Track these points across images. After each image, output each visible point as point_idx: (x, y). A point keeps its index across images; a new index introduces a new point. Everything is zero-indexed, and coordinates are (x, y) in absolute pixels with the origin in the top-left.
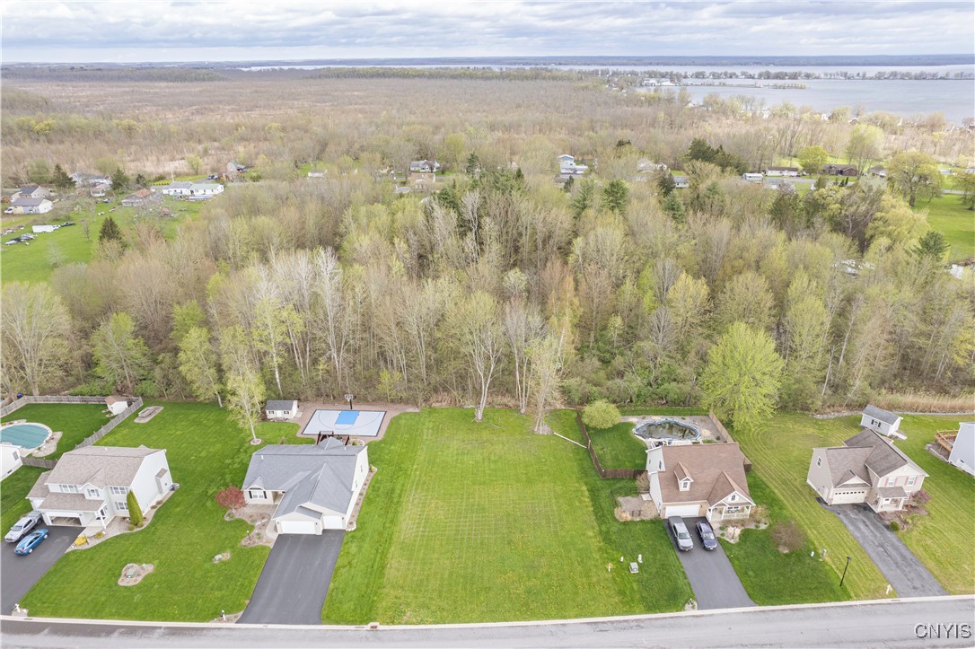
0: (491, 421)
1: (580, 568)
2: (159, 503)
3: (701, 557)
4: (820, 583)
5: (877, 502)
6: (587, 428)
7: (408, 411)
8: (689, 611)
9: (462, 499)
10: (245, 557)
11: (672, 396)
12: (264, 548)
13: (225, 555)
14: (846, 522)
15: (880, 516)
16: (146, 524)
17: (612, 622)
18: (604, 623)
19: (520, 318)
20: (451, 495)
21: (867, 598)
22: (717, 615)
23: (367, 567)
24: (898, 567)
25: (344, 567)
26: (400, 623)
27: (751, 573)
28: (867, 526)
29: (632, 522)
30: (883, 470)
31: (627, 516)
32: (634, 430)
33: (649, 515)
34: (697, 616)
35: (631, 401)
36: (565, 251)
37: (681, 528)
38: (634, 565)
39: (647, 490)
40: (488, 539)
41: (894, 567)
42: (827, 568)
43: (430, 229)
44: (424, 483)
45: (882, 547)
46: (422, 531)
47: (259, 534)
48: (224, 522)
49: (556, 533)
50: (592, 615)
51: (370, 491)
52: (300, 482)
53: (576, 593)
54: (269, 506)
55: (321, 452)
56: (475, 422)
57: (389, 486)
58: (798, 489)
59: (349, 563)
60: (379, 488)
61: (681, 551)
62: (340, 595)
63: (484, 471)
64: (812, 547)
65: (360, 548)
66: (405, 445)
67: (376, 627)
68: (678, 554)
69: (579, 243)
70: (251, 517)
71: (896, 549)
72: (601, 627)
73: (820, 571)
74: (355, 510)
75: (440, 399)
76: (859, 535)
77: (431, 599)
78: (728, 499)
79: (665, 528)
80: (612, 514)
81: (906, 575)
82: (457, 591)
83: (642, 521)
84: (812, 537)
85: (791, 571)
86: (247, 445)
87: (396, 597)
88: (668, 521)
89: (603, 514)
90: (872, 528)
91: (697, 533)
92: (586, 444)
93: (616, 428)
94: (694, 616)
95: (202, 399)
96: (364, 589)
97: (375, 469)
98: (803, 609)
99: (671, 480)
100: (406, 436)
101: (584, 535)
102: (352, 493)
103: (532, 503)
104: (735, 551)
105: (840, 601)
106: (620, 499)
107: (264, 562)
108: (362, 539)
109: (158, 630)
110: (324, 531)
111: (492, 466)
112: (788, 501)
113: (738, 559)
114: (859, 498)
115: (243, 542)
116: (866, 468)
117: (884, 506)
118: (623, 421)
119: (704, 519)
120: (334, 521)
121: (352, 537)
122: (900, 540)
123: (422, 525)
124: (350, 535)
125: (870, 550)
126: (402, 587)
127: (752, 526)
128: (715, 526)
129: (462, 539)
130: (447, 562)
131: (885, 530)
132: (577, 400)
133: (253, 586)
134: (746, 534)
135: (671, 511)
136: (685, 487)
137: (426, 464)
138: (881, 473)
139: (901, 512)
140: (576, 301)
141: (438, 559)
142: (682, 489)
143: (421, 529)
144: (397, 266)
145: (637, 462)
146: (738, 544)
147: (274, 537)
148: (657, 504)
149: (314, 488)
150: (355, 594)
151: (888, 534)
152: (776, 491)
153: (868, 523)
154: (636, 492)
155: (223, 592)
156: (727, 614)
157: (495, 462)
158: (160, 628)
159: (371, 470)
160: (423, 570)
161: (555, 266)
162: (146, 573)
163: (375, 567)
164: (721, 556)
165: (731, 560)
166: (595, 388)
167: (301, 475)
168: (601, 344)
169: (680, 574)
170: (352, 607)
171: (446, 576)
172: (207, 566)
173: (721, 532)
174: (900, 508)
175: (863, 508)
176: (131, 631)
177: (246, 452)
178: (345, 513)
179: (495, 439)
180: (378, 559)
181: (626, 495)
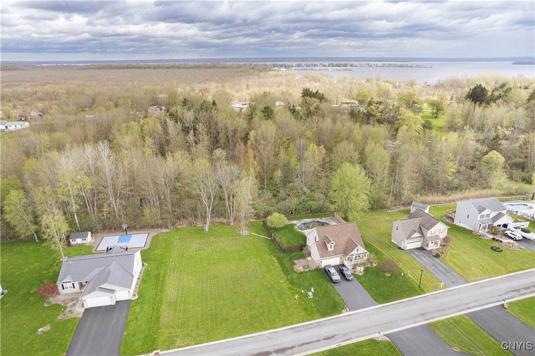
0: (214, 232)
1: (279, 300)
3: (345, 284)
4: (409, 287)
5: (427, 245)
6: (271, 229)
7: (162, 231)
8: (345, 313)
9: (203, 273)
10: (60, 327)
11: (314, 207)
12: (74, 318)
13: (45, 327)
14: (415, 257)
15: (430, 252)
17: (303, 326)
18: (298, 327)
20: (196, 272)
21: (432, 291)
22: (360, 312)
23: (148, 318)
24: (443, 274)
25: (133, 321)
26: (174, 348)
27: (373, 289)
29: (304, 272)
30: (429, 227)
31: (301, 269)
32: (296, 227)
33: (313, 267)
34: (350, 315)
35: (292, 213)
36: (246, 139)
37: (333, 271)
38: (310, 293)
39: (310, 255)
40: (222, 292)
41: (442, 274)
42: (411, 280)
44: (178, 268)
45: (434, 266)
46: (181, 294)
47: (70, 311)
48: (44, 308)
49: (262, 284)
50: (291, 324)
51: (144, 276)
53: (280, 314)
54: (77, 293)
56: (204, 233)
57: (156, 272)
58: (388, 245)
59: (136, 318)
60: (150, 274)
61: (334, 283)
62: (132, 338)
63: (214, 258)
64: (401, 271)
65: (142, 309)
66: (163, 250)
67: (158, 353)
70: (63, 301)
71: (441, 265)
72: (298, 330)
73: (408, 282)
74: (136, 287)
75: (181, 223)
76: (422, 262)
77: (192, 330)
78: (355, 252)
79: (325, 272)
80: (293, 269)
81: (448, 277)
82: (208, 324)
83: (310, 271)
84: (400, 266)
85: (394, 285)
86: (58, 261)
87: (169, 333)
88: (324, 269)
89: (287, 271)
90: (427, 258)
91: (341, 273)
92: (271, 237)
93: (286, 227)
94: (348, 315)
95: (23, 236)
96: (147, 332)
97: (146, 264)
98: (403, 302)
99: (323, 246)
100: (164, 245)
101: (278, 282)
102: (133, 276)
103: (245, 270)
104: (363, 279)
105: (421, 295)
106: (295, 261)
107: (75, 327)
108: (143, 303)
110: (117, 302)
111: (218, 254)
112: (384, 251)
113: (365, 282)
114: (418, 245)
115: (59, 318)
116: (421, 227)
117: (431, 247)
118: (289, 223)
119: (343, 265)
120: (124, 294)
122: (442, 262)
123: (181, 290)
124: (135, 302)
125: (429, 268)
126: (173, 327)
127: (369, 265)
128: (350, 268)
129: (207, 295)
130: (199, 309)
131: (434, 257)
132: (262, 215)
133: (68, 344)
134: (366, 270)
135: (325, 263)
136: (331, 248)
137: (178, 258)
138: (428, 229)
139: (439, 248)
140: (255, 163)
141: (193, 308)
142: (329, 249)
143: (180, 293)
144: (148, 151)
145: (300, 242)
146: (364, 275)
147: (82, 310)
148: (316, 260)
149: (108, 276)
150: (142, 336)
151: (436, 259)
152: (377, 247)
153: (425, 256)
154: (303, 257)
155: (46, 351)
156: (365, 311)
157: (220, 252)
159: (143, 265)
160: (185, 315)
161: (241, 146)
163: (153, 318)
164: (356, 283)
165: (361, 284)
166: (271, 208)
167: (98, 270)
168: (270, 186)
169: (336, 295)
170: (141, 344)
171: (199, 317)
172: (32, 337)
173: (354, 270)
175: (421, 249)
177: (57, 265)
178: (130, 288)
179: (218, 240)
180: (154, 313)
181: (299, 259)
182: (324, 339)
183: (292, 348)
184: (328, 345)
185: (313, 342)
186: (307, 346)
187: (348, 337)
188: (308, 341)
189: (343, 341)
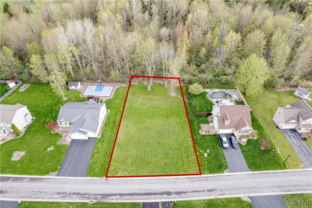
0: (154, 90)
1: (185, 155)
2: (27, 126)
3: (231, 150)
4: (276, 162)
5: (300, 129)
6: (190, 94)
7: (122, 86)
8: (226, 173)
9: (141, 124)
10: (59, 149)
11: (223, 81)
12: (66, 145)
13: (51, 148)
14: (287, 136)
15: (300, 135)
16: (22, 135)
17: (196, 178)
18: (193, 178)
19: (166, 49)
20: (137, 122)
21: (293, 168)
22: (236, 175)
23: (105, 153)
24: (305, 156)
25: (96, 153)
27: (250, 158)
28: (295, 138)
29: (206, 135)
30: (306, 118)
31: (204, 133)
32: (208, 95)
33: (212, 133)
34: (229, 176)
35: (207, 83)
36: (184, 18)
37: (225, 139)
38: (206, 155)
39: (212, 122)
40: (151, 142)
41: (304, 156)
42: (279, 156)
43: (131, 9)
44: (127, 117)
45: (300, 147)
46: (126, 138)
47: (64, 139)
48: (51, 134)
49: (177, 140)
51: (107, 121)
52: (79, 119)
53: (183, 165)
54: (68, 127)
55: (87, 106)
56: (147, 91)
57: (114, 118)
58: (269, 122)
59: (98, 152)
60: (110, 119)
61: (224, 148)
62: (94, 165)
63: (150, 112)
64: (273, 147)
65: (102, 145)
66: (121, 100)
68: (223, 149)
69: (190, 16)
70: (61, 132)
71: (305, 148)
72: (192, 179)
73: (276, 157)
74: (100, 129)
75: (134, 81)
76: (291, 142)
77: (128, 167)
78: (244, 128)
79: (218, 138)
80: (198, 132)
81: (308, 159)
82: (138, 164)
83: (210, 135)
84: (274, 143)
85: (265, 157)
86: (61, 100)
87: (115, 166)
88: (219, 135)
89: (193, 132)
90: (297, 139)
91: (230, 140)
92: (189, 101)
93: (201, 94)
94: (227, 175)
95: (43, 82)
96: (103, 162)
97: (109, 111)
98: (268, 173)
99: (222, 120)
100: (122, 97)
101: (187, 140)
102: (99, 123)
103: (168, 126)
104: (244, 148)
105: (282, 169)
106: (202, 125)
107: (66, 151)
108: (103, 141)
109: (26, 179)
110: (89, 138)
111: (154, 110)
112: (265, 127)
113: (245, 152)
114: (293, 127)
115: (58, 143)
116: (298, 116)
117: (303, 131)
118: (204, 91)
119: (233, 135)
120: (92, 135)
121: (99, 140)
122: (307, 144)
123: (126, 135)
124: (98, 140)
125: (295, 149)
126: (118, 162)
127: (251, 138)
128: (237, 138)
129: (141, 141)
130: (135, 151)
131: (302, 140)
132: (187, 82)
133: (62, 161)
134: (249, 141)
135: (221, 132)
136: (227, 123)
137: (128, 108)
138: (304, 119)
139: (308, 133)
140: (188, 41)
141: (132, 150)
142: (226, 124)
143: (126, 137)
144: (118, 26)
145: (208, 108)
146: (246, 146)
147: (70, 140)
148: (216, 129)
149: (84, 122)
150: (100, 165)
151: (303, 142)
152: (261, 123)
153: (295, 137)
154: (207, 122)
155: (51, 163)
156: (240, 175)
157: (155, 108)
158: (27, 178)
159: (107, 112)
160: (126, 154)
162: (22, 155)
163: (108, 153)
164: (239, 150)
165: (242, 152)
166: (194, 78)
167: (79, 116)
168: (197, 58)
169: (223, 158)
170: (99, 170)
171: (134, 157)
172: (45, 152)
173: (240, 140)
174: (308, 131)
175: (294, 131)
176: (16, 179)
177: (61, 103)
178: (96, 132)
179: (155, 98)
180: (109, 150)
181: (204, 124)
182: (208, 191)
183: (186, 192)
184: (209, 196)
185: (200, 191)
186: (195, 193)
187: (223, 193)
188: (197, 190)
189: (219, 195)
